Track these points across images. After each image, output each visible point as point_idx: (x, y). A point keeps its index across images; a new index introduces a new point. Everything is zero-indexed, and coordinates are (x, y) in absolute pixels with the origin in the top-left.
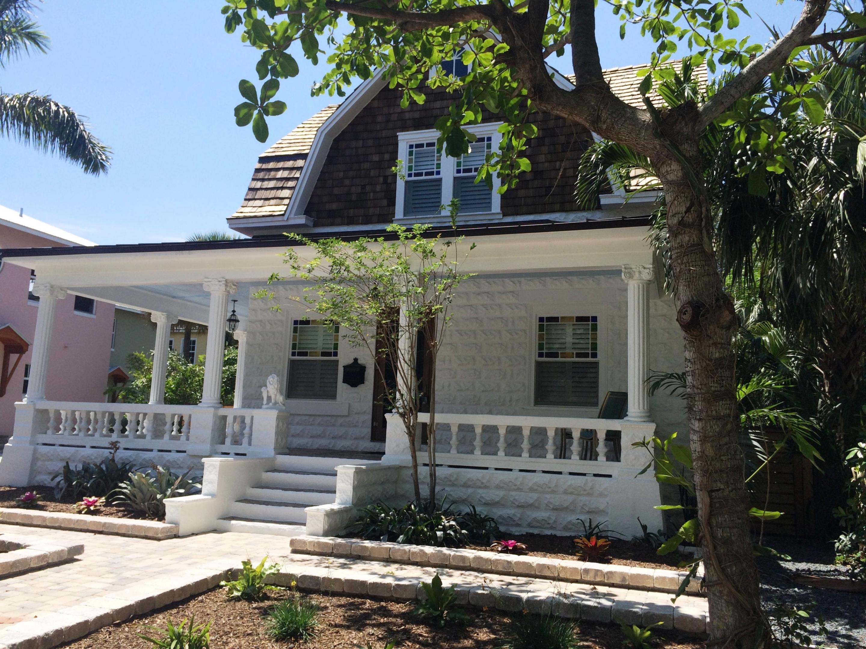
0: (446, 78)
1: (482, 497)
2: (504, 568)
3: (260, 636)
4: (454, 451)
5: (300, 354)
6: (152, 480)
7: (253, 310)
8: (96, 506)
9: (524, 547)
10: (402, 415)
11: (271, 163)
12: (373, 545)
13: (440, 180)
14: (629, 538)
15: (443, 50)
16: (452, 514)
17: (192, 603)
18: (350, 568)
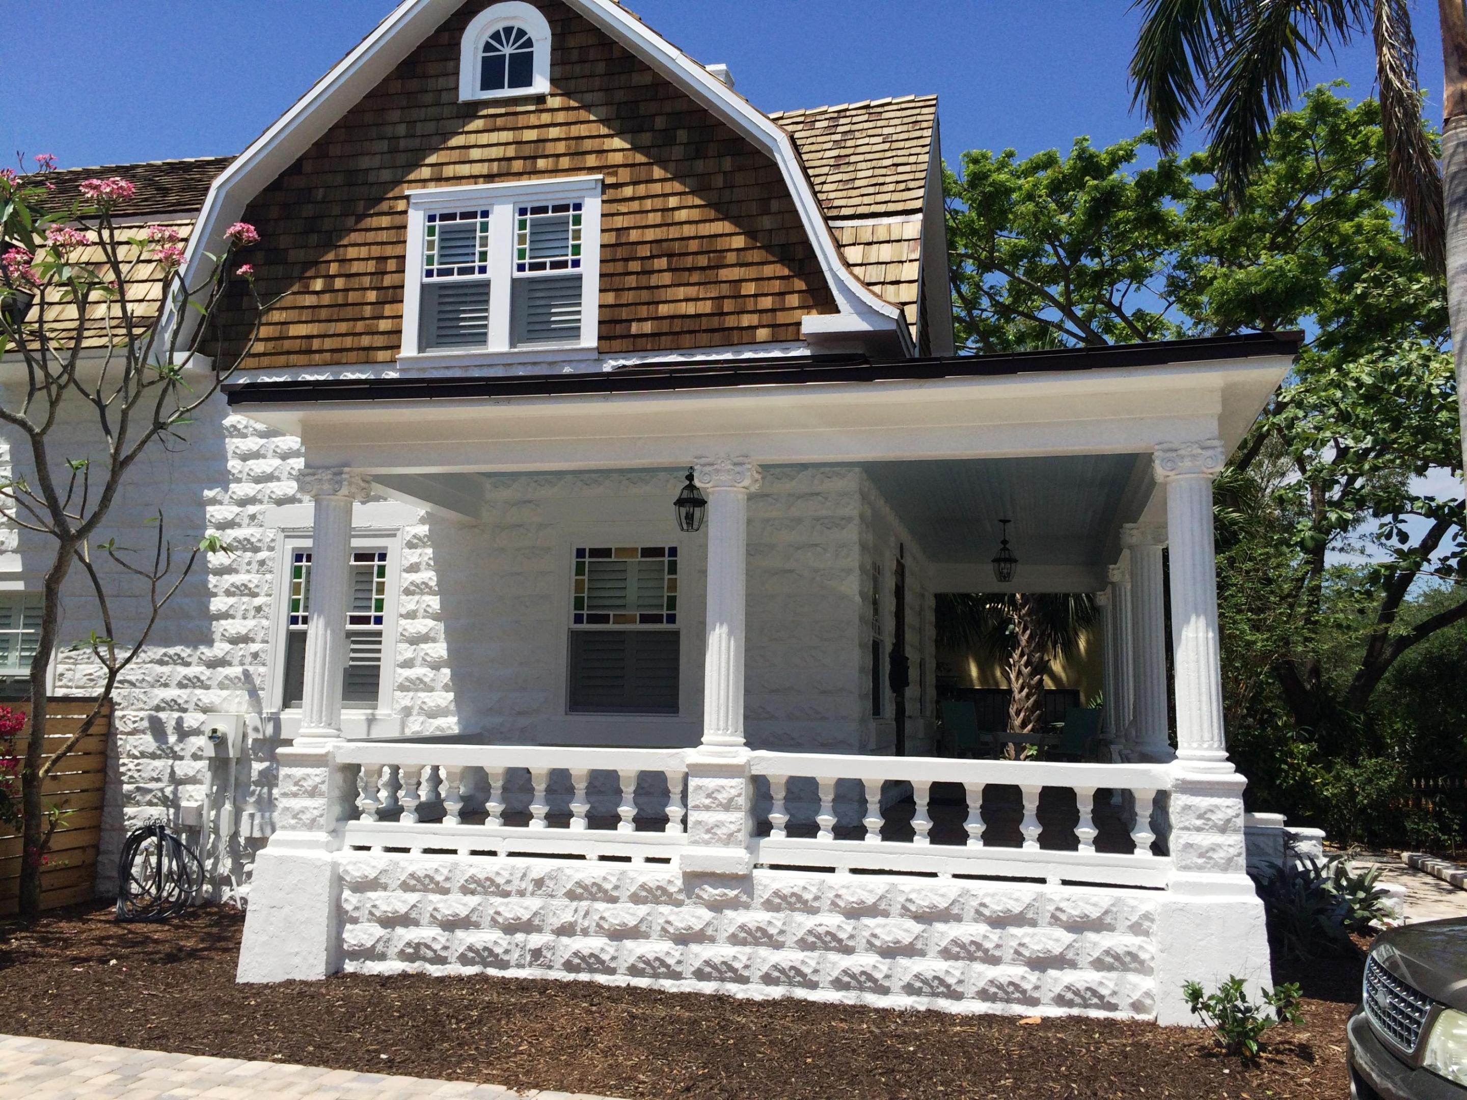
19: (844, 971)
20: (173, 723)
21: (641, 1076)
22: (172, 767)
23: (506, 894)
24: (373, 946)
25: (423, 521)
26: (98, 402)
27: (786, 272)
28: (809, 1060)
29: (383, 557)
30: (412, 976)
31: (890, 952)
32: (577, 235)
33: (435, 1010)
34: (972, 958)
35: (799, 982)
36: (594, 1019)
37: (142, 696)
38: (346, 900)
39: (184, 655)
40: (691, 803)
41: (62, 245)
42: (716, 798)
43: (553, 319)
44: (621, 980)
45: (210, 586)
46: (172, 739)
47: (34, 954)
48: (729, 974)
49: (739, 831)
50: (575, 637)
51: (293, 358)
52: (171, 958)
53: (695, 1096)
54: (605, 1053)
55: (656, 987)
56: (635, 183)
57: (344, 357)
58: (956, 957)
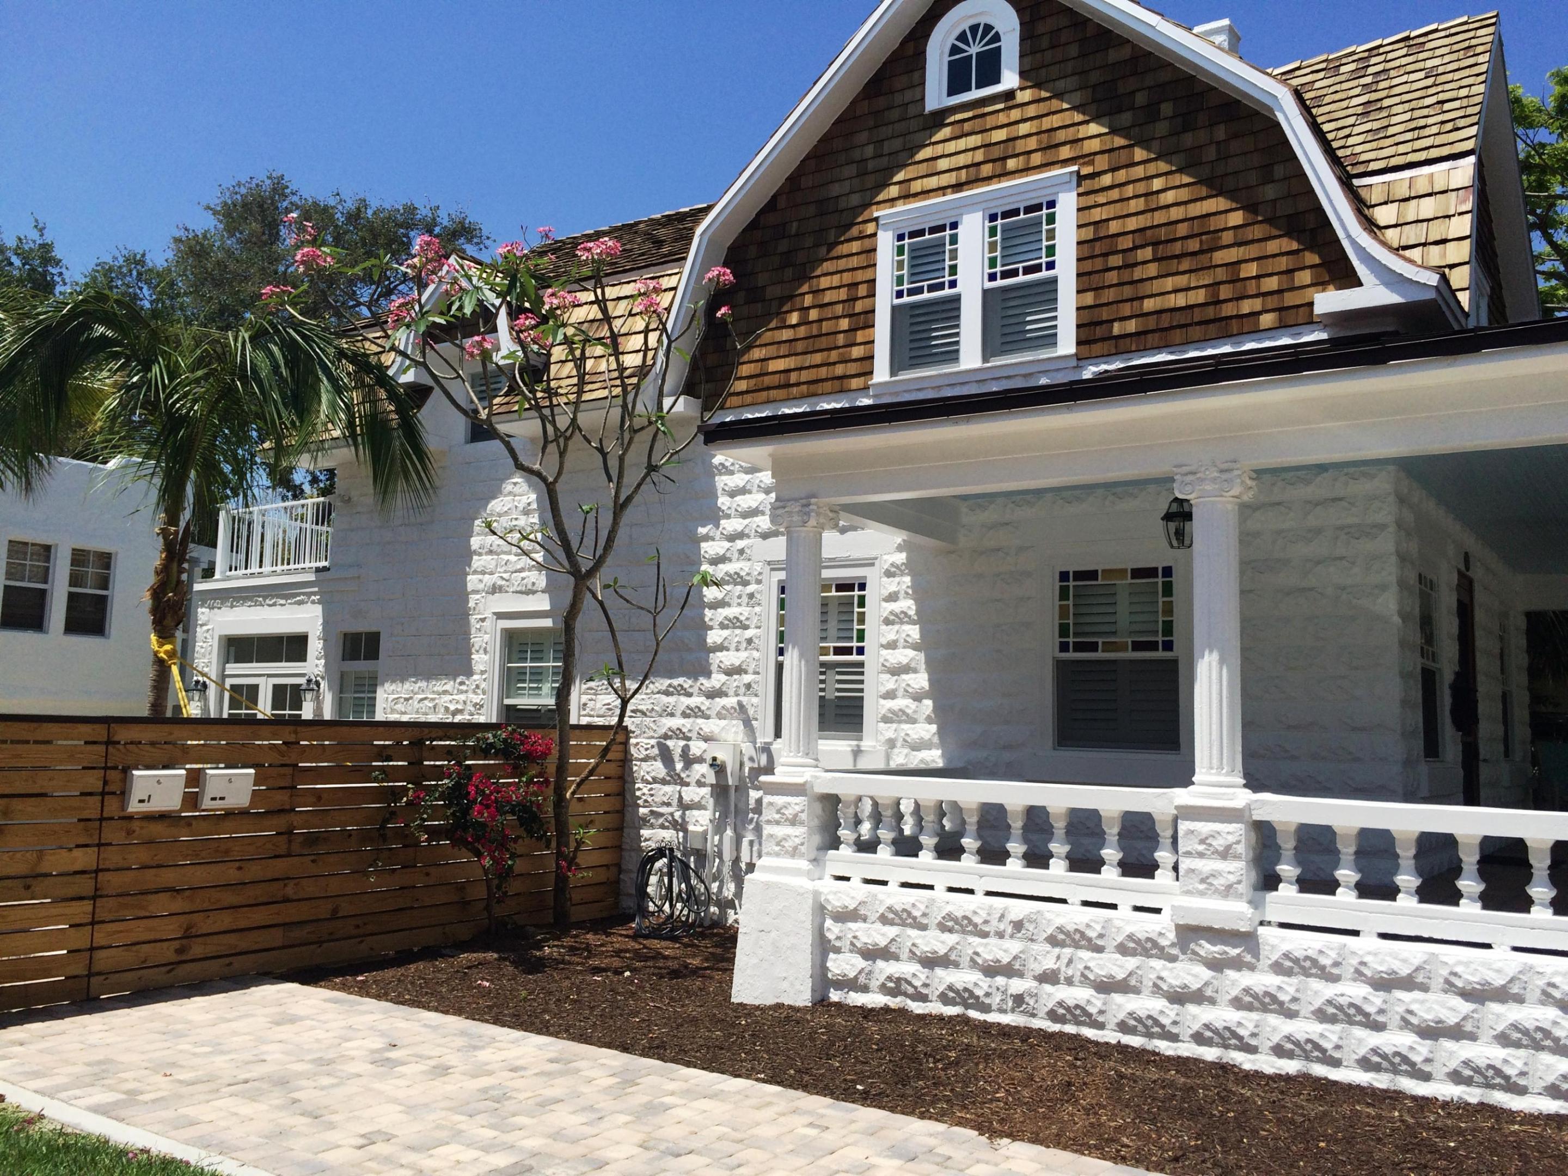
19: (1372, 1050)
20: (679, 750)
21: (1125, 1140)
22: (680, 792)
23: (985, 935)
24: (856, 977)
25: (900, 549)
26: (601, 450)
27: (1295, 246)
28: (1322, 1144)
29: (862, 587)
30: (894, 1010)
31: (1431, 1032)
32: (1051, 235)
33: (913, 1047)
34: (1538, 1047)
35: (1317, 1057)
36: (1078, 1074)
37: (652, 725)
38: (829, 929)
39: (686, 686)
40: (1182, 848)
41: (558, 308)
42: (1210, 845)
43: (1028, 327)
44: (1110, 1036)
45: (707, 619)
46: (679, 766)
47: (563, 962)
48: (1233, 1041)
49: (1239, 882)
50: (1061, 667)
51: (773, 393)
52: (675, 974)
53: (1183, 1168)
54: (1087, 1111)
55: (1149, 1048)
56: (1113, 170)
57: (819, 388)
58: (1517, 1045)
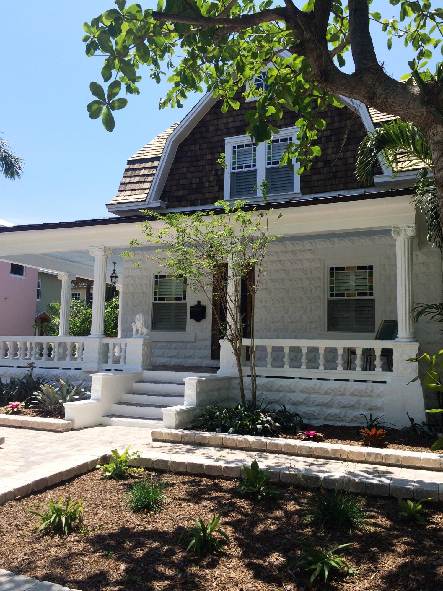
0: (256, 91)
1: (290, 399)
2: (307, 452)
3: (122, 508)
4: (269, 366)
5: (160, 299)
6: (56, 390)
7: (127, 269)
8: (18, 408)
9: (321, 435)
10: (231, 341)
11: (136, 165)
12: (210, 435)
13: (256, 171)
14: (400, 428)
15: (253, 68)
16: (268, 412)
17: (76, 481)
18: (194, 453)
